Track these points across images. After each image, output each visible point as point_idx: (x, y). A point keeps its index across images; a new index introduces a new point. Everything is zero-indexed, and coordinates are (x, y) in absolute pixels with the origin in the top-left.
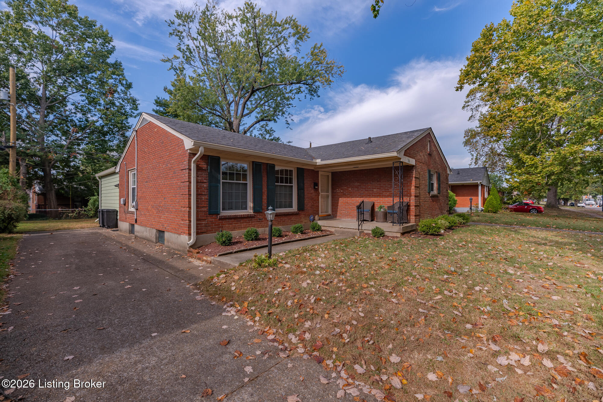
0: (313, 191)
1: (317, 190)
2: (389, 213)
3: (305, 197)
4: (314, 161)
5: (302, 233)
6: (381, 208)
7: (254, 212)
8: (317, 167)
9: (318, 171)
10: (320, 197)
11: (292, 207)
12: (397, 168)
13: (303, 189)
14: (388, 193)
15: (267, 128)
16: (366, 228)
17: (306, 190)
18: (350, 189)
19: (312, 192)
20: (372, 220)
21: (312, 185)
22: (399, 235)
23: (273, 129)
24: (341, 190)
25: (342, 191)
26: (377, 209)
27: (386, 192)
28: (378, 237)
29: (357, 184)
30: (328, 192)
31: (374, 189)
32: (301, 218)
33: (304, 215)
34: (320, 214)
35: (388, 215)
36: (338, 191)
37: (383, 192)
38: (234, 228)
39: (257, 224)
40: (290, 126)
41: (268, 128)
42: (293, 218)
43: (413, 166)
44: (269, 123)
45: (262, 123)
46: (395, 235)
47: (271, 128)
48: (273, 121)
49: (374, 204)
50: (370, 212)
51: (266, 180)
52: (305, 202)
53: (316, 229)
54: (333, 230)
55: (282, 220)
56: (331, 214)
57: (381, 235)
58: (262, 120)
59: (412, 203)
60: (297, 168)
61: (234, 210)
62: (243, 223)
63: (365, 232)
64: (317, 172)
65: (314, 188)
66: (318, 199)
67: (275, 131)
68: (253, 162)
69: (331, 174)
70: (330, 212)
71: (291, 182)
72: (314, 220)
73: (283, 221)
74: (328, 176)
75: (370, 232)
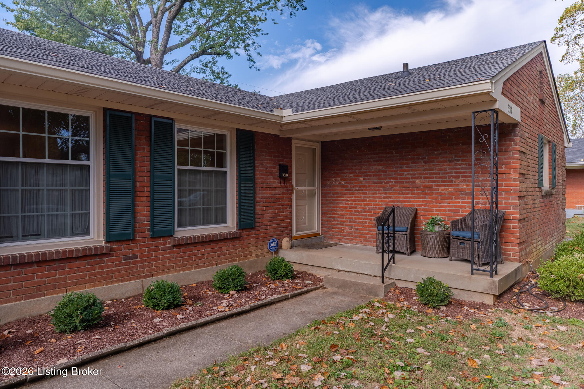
0: (276, 183)
1: (286, 181)
2: (456, 238)
3: (258, 197)
4: (276, 112)
5: (242, 289)
6: (434, 223)
7: (107, 242)
8: (284, 128)
9: (290, 139)
10: (294, 196)
11: (224, 222)
12: (485, 129)
13: (252, 180)
14: (450, 190)
15: (214, 68)
16: (402, 277)
17: (259, 181)
18: (361, 179)
19: (274, 186)
20: (413, 252)
21: (276, 171)
22: (489, 300)
23: (226, 70)
24: (342, 180)
25: (343, 183)
26: (424, 226)
27: (445, 186)
28: (434, 308)
29: (377, 168)
30: (313, 186)
31: (417, 178)
32: (246, 247)
33: (254, 238)
34: (294, 234)
35: (454, 243)
36: (335, 182)
37: (440, 186)
38: (38, 290)
39: (119, 271)
40: (255, 65)
41: (217, 69)
42: (226, 247)
43: (515, 125)
44: (218, 59)
45: (206, 58)
46: (478, 299)
47: (223, 68)
48: (225, 56)
49: (416, 214)
50: (408, 233)
51: (147, 159)
52: (258, 208)
53: (279, 274)
54: (320, 274)
55: (194, 255)
56: (320, 232)
57: (442, 301)
58: (204, 52)
59: (513, 213)
60: (237, 130)
61: (44, 238)
62: (69, 272)
63: (399, 284)
64: (289, 141)
65: (281, 177)
66: (291, 201)
67: (230, 76)
68: (105, 110)
69: (319, 145)
70: (316, 227)
71: (221, 163)
72: (279, 247)
73: (199, 258)
74: (314, 150)
75: (413, 286)
